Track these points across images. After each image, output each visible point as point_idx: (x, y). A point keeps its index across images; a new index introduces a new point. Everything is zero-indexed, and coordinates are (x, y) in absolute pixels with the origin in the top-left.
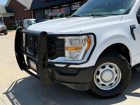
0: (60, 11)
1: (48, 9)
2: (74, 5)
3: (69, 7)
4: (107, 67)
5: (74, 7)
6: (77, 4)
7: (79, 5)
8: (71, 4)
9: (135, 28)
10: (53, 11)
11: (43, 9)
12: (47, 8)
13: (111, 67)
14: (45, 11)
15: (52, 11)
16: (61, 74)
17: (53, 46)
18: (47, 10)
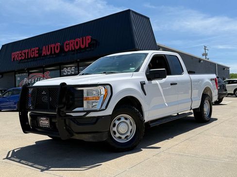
0: (44, 76)
1: (22, 73)
2: (67, 68)
3: (59, 71)
4: (123, 120)
5: (66, 71)
6: (71, 67)
7: (74, 67)
8: (61, 66)
9: (145, 84)
10: (31, 75)
11: (14, 73)
12: (21, 71)
13: (126, 119)
14: (16, 75)
15: (29, 76)
16: (79, 124)
17: (71, 97)
18: (20, 75)
